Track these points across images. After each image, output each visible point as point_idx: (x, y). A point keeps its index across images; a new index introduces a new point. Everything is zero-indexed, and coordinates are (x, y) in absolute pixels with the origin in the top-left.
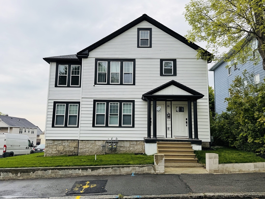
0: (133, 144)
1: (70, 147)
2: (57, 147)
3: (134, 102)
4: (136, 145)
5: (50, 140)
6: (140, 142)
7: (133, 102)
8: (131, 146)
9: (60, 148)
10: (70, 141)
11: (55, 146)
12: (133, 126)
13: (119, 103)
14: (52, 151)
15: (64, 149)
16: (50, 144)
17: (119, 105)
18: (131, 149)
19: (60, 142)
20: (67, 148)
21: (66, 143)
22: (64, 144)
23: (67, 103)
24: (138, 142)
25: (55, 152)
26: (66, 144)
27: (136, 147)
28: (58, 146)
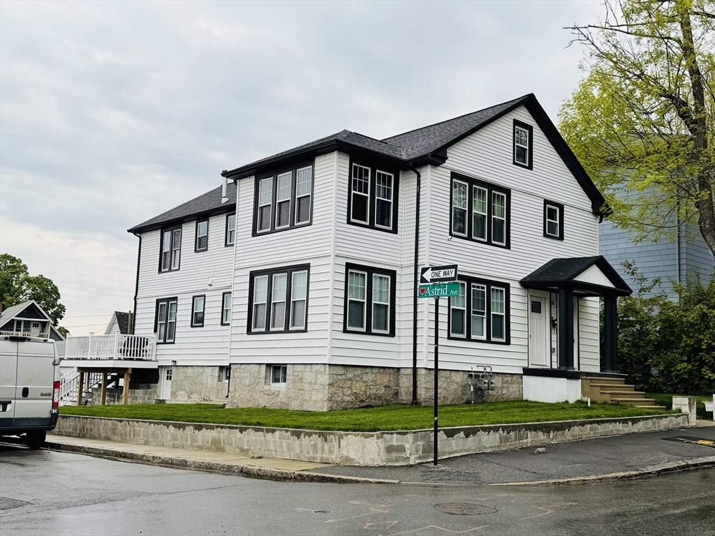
0: (506, 382)
1: (376, 384)
2: (352, 384)
3: (509, 287)
4: (511, 383)
5: (339, 367)
6: (517, 376)
7: (507, 286)
8: (504, 385)
9: (359, 387)
10: (377, 370)
11: (348, 383)
12: (508, 343)
13: (485, 286)
14: (344, 395)
15: (365, 392)
16: (339, 377)
17: (485, 290)
18: (504, 393)
19: (359, 371)
20: (372, 387)
21: (369, 375)
22: (365, 378)
23: (371, 270)
24: (515, 378)
25: (348, 398)
26: (369, 377)
27: (511, 389)
28: (354, 382)
